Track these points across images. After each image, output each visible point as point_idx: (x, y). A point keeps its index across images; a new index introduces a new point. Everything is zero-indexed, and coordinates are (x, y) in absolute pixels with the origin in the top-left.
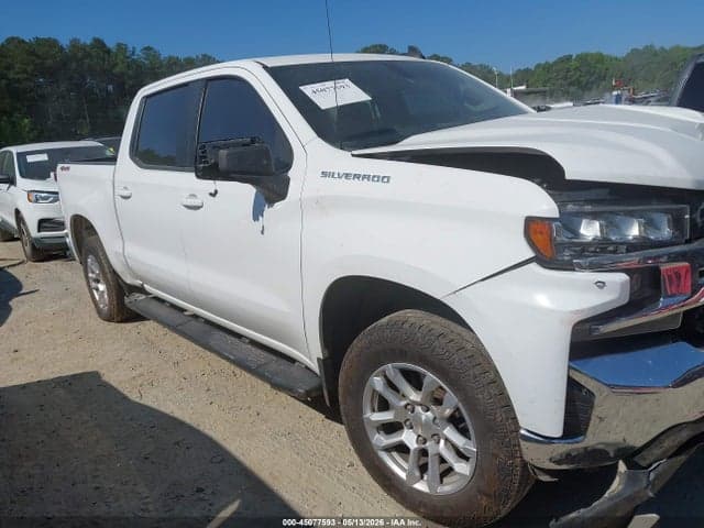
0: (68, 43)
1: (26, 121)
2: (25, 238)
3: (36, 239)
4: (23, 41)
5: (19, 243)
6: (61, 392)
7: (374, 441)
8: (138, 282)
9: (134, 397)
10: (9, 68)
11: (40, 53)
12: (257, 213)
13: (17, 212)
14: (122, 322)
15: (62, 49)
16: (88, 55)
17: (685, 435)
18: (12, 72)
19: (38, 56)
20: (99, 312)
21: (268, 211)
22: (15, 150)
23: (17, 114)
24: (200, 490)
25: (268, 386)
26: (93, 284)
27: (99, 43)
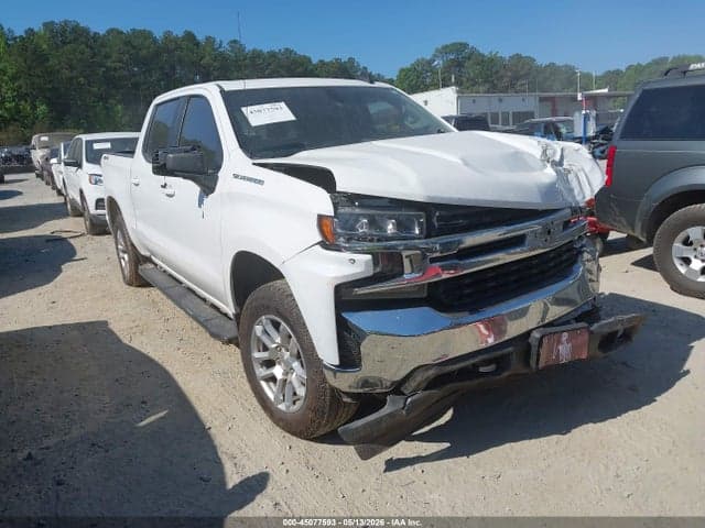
0: (161, 35)
1: (119, 107)
2: (86, 214)
3: (94, 216)
4: (122, 33)
5: (82, 219)
6: (75, 333)
7: (257, 373)
8: (147, 254)
9: (126, 341)
10: (107, 57)
11: (135, 44)
12: (201, 202)
13: (81, 192)
14: (139, 286)
15: (155, 40)
16: (179, 47)
17: (431, 373)
18: (109, 61)
19: (134, 47)
20: (124, 278)
21: (206, 201)
22: (85, 137)
23: (111, 101)
24: (143, 402)
25: (208, 335)
26: (121, 254)
27: (190, 36)
